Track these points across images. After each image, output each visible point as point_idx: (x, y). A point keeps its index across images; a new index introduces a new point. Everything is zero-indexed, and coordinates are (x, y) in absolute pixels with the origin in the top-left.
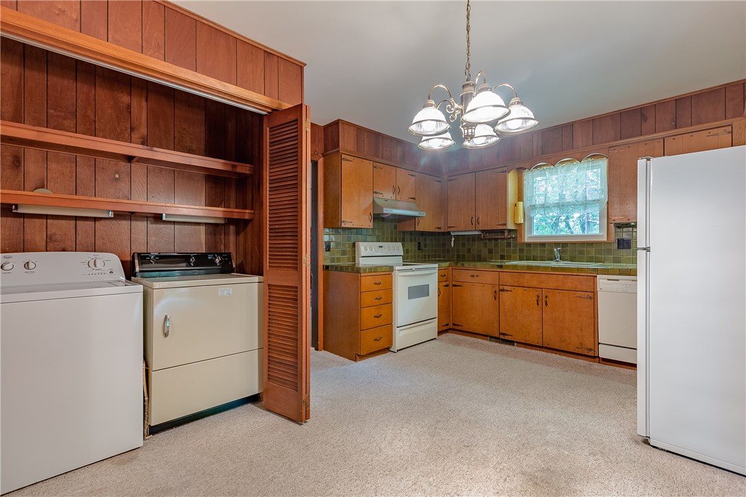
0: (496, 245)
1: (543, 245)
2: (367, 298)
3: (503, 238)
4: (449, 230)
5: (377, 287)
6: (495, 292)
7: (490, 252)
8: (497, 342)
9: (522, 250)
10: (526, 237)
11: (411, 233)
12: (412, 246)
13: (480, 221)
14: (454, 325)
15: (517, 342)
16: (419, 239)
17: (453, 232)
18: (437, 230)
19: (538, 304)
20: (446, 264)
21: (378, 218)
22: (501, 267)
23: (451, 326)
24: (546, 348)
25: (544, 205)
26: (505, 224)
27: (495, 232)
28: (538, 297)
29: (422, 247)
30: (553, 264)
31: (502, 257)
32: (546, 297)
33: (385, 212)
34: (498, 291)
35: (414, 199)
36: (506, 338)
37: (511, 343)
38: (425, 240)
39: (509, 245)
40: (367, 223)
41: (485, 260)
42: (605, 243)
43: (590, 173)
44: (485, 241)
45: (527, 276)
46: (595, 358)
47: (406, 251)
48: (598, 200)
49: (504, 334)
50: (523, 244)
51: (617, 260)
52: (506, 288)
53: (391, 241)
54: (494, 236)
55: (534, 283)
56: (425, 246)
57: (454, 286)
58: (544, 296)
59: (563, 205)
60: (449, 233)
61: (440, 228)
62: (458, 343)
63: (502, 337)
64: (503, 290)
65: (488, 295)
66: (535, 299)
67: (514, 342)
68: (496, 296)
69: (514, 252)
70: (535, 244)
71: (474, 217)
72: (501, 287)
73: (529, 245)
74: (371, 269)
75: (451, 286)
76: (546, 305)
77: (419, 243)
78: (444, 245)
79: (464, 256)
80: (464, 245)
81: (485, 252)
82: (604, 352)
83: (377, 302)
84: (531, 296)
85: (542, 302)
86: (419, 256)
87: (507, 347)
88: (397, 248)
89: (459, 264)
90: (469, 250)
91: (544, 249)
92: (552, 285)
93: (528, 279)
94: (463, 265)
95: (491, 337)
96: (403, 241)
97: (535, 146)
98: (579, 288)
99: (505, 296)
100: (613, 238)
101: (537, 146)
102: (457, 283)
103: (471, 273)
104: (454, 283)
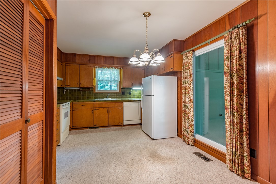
0: (85, 93)
1: (102, 93)
3: (88, 91)
6: (92, 110)
7: (83, 96)
8: (92, 129)
9: (95, 95)
10: (96, 90)
13: (82, 84)
14: (73, 126)
15: (100, 127)
17: (66, 87)
20: (72, 101)
22: (95, 101)
24: (109, 126)
25: (102, 80)
26: (92, 86)
27: (85, 88)
30: (107, 99)
31: (88, 98)
32: (110, 110)
36: (96, 126)
37: (97, 127)
39: (90, 93)
42: (119, 93)
43: (115, 72)
44: (80, 92)
45: (104, 104)
46: (122, 125)
48: (117, 81)
49: (96, 125)
51: (122, 98)
54: (84, 90)
55: (106, 106)
58: (109, 109)
61: (62, 86)
63: (95, 126)
64: (95, 110)
65: (89, 112)
66: (106, 111)
68: (93, 112)
69: (92, 96)
70: (100, 93)
71: (79, 82)
73: (97, 93)
76: (110, 112)
80: (70, 93)
81: (80, 96)
82: (125, 123)
85: (108, 112)
87: (97, 129)
89: (76, 101)
92: (111, 106)
94: (78, 101)
95: (89, 127)
97: (102, 61)
98: (119, 106)
99: (96, 112)
100: (121, 91)
101: (103, 61)
102: (75, 109)
103: (82, 104)
104: (73, 109)
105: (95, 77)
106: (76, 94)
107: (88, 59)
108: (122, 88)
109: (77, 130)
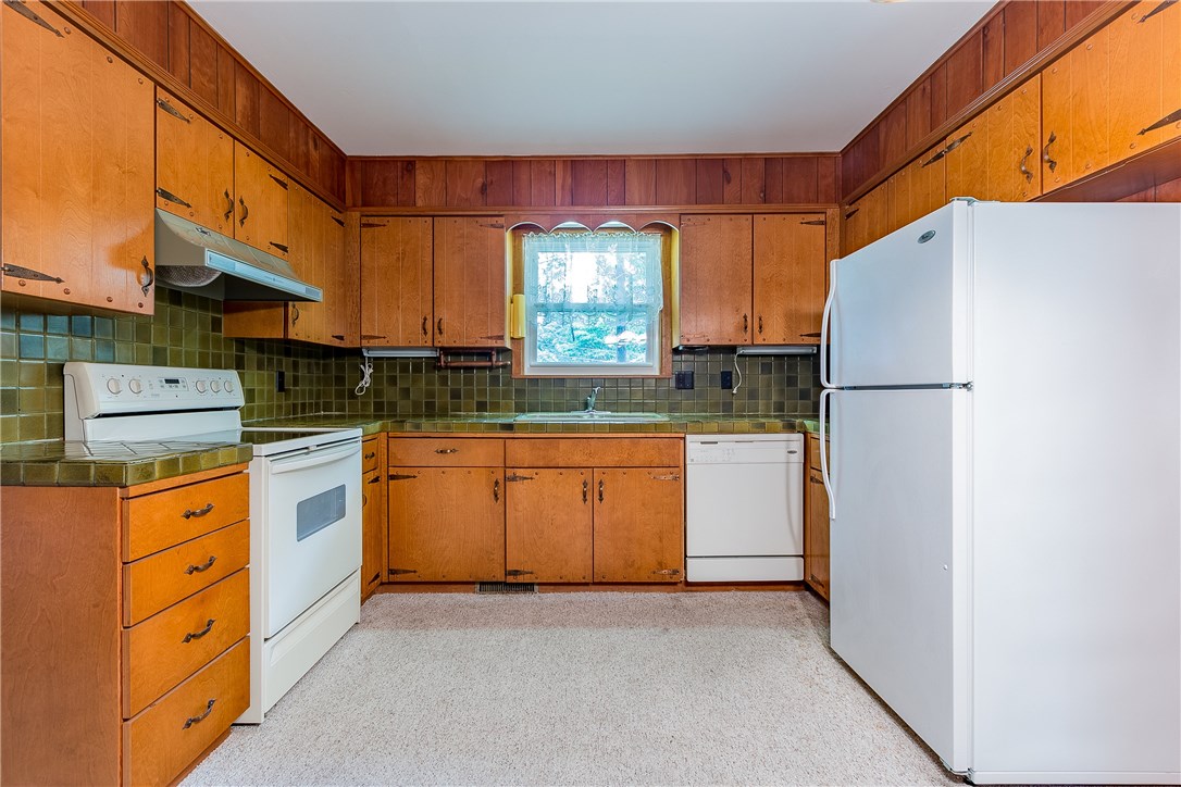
0: (469, 382)
1: (562, 380)
2: (155, 580)
3: (484, 368)
4: (365, 343)
5: (196, 526)
6: (497, 483)
7: (456, 395)
8: (497, 591)
9: (520, 392)
10: (527, 366)
11: (261, 345)
12: (264, 381)
13: (444, 326)
14: (392, 572)
15: (539, 584)
16: (280, 362)
17: (369, 349)
18: (337, 343)
19: (585, 500)
20: (375, 427)
22: (509, 427)
23: (384, 577)
24: (594, 584)
25: (562, 305)
26: (501, 338)
27: (466, 354)
28: (585, 484)
29: (289, 385)
30: (585, 417)
31: (482, 407)
32: (601, 484)
33: (207, 263)
34: (501, 482)
35: (284, 249)
36: (520, 579)
37: (527, 587)
38: (295, 366)
39: (495, 380)
40: (129, 291)
41: (443, 414)
42: (657, 379)
43: (635, 255)
44: (443, 373)
45: (562, 445)
47: (250, 395)
48: (647, 306)
49: (516, 573)
50: (524, 379)
51: (673, 408)
52: (520, 472)
53: (203, 365)
54: (462, 361)
55: (578, 459)
56: (296, 381)
57: (392, 477)
58: (597, 481)
60: (357, 353)
61: (341, 338)
63: (511, 579)
64: (514, 479)
65: (482, 494)
66: (579, 490)
67: (532, 584)
68: (498, 492)
69: (506, 395)
70: (547, 380)
71: (429, 317)
72: (510, 473)
73: (534, 381)
75: (384, 479)
76: (601, 500)
77: (281, 375)
78: (340, 380)
79: (392, 405)
80: (393, 381)
81: (442, 398)
83: (199, 580)
84: (572, 485)
85: (592, 493)
86: (280, 407)
87: (523, 598)
88: (226, 386)
89: (408, 426)
90: (406, 392)
91: (564, 390)
92: (610, 460)
93: (565, 452)
94: (418, 427)
95: (482, 583)
96: (239, 365)
97: (558, 186)
98: (657, 462)
99: (518, 490)
100: (669, 372)
101: (563, 187)
102: (401, 472)
103: (438, 444)
104: (392, 471)
105: (518, 288)
106: (421, 386)
107: (480, 181)
108: (676, 351)
109: (414, 591)
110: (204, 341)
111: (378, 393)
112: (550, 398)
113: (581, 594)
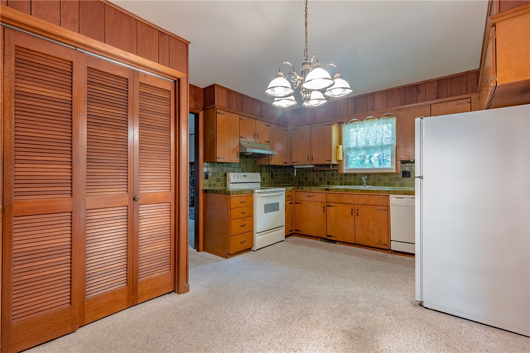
0: (325, 175)
1: (355, 174)
2: (235, 213)
3: (329, 170)
4: (293, 164)
5: (242, 205)
6: (324, 207)
8: (325, 242)
9: (341, 178)
10: (344, 169)
11: (266, 166)
12: (267, 175)
13: (314, 158)
14: (296, 230)
15: (339, 241)
16: (272, 170)
17: (296, 165)
18: (285, 164)
19: (352, 215)
20: (291, 188)
21: (243, 155)
22: (328, 190)
23: (294, 231)
24: (358, 245)
25: (356, 147)
26: (331, 161)
27: (324, 166)
28: (352, 210)
29: (274, 176)
30: (362, 187)
31: (329, 183)
32: (358, 210)
33: (248, 151)
34: (326, 207)
35: (269, 142)
36: (331, 238)
37: (334, 242)
38: (276, 171)
39: (333, 175)
40: (235, 159)
41: (317, 185)
42: (394, 173)
43: (385, 127)
44: (317, 172)
45: (345, 196)
46: (389, 250)
47: (263, 179)
48: (390, 145)
49: (330, 236)
50: (342, 174)
51: (402, 185)
52: (331, 204)
53: (253, 172)
54: (323, 169)
55: (350, 201)
56: (276, 175)
57: (296, 203)
58: (356, 209)
59: (368, 148)
60: (293, 166)
61: (286, 163)
62: (299, 243)
63: (328, 238)
64: (329, 206)
65: (319, 210)
66: (350, 211)
67: (336, 241)
68: (325, 210)
69: (337, 180)
70: (350, 174)
71: (310, 155)
72: (328, 204)
73: (346, 175)
74: (237, 192)
75: (294, 203)
76: (358, 215)
77: (272, 174)
78: (289, 175)
79: (303, 182)
80: (303, 175)
81: (317, 180)
82: (394, 246)
83: (243, 216)
84: (348, 210)
85: (354, 213)
86: (272, 182)
87: (332, 245)
88: (257, 177)
89: (300, 188)
90: (306, 179)
91: (355, 177)
92: (361, 202)
93: (347, 199)
94: (302, 189)
95: (321, 238)
96: (261, 172)
97: (350, 108)
98: (378, 204)
99: (331, 210)
100: (399, 170)
102: (298, 201)
103: (308, 194)
104: (296, 202)
105: (340, 143)
106: (312, 176)
107: (324, 111)
109: (302, 237)
110: (253, 166)
111: (299, 179)
112: (352, 180)
113: (352, 248)
